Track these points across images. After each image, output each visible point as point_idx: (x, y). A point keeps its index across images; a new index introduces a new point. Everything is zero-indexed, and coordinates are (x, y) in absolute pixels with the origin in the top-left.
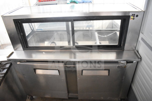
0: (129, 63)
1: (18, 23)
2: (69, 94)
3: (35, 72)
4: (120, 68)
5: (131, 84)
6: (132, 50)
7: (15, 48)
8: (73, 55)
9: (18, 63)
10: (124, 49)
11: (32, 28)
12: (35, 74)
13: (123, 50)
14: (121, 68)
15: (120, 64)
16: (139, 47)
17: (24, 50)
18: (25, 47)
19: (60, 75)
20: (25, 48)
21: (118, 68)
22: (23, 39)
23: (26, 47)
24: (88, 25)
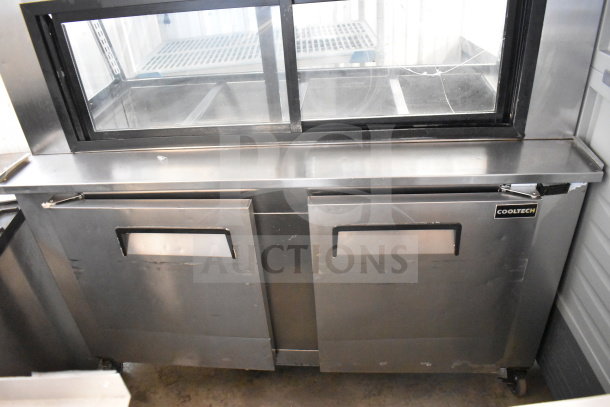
0: (547, 194)
1: (44, 23)
2: (277, 352)
3: (124, 245)
4: (507, 215)
5: (556, 298)
6: (561, 137)
7: (38, 147)
8: (292, 168)
9: (46, 205)
10: (524, 135)
11: (115, 67)
12: (125, 254)
13: (519, 136)
14: (513, 215)
15: (510, 196)
16: (590, 125)
17: (74, 149)
18: (78, 137)
19: (233, 256)
20: (78, 140)
21: (502, 216)
22: (69, 101)
23: (82, 136)
24: (358, 50)
